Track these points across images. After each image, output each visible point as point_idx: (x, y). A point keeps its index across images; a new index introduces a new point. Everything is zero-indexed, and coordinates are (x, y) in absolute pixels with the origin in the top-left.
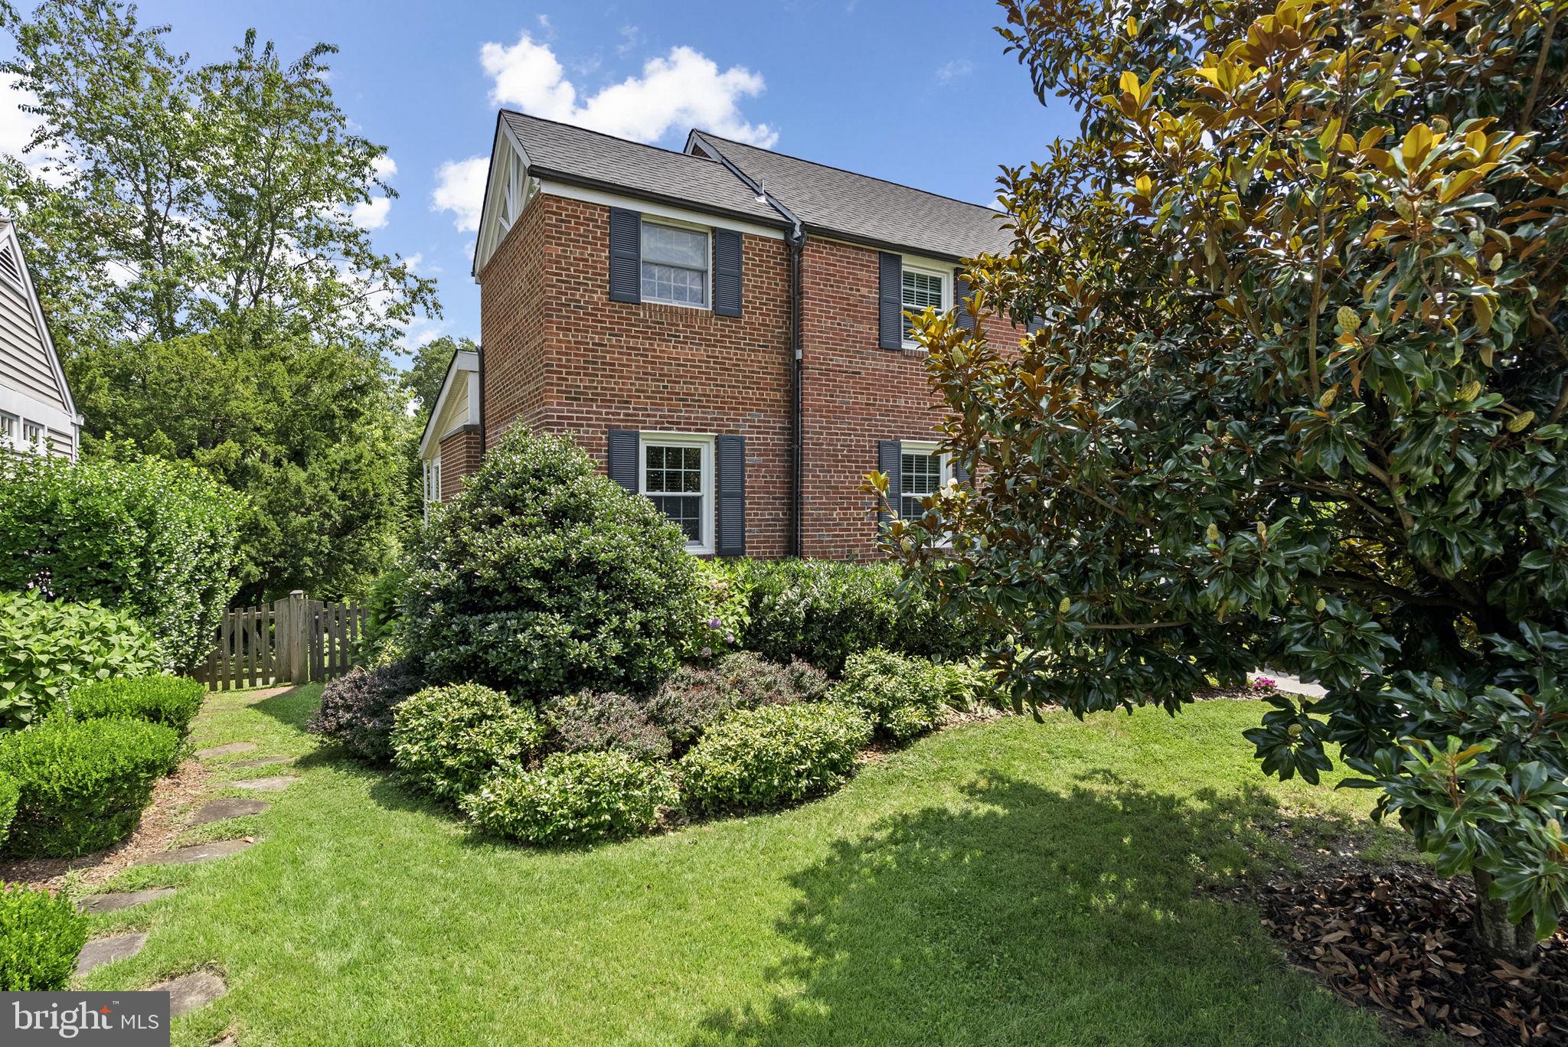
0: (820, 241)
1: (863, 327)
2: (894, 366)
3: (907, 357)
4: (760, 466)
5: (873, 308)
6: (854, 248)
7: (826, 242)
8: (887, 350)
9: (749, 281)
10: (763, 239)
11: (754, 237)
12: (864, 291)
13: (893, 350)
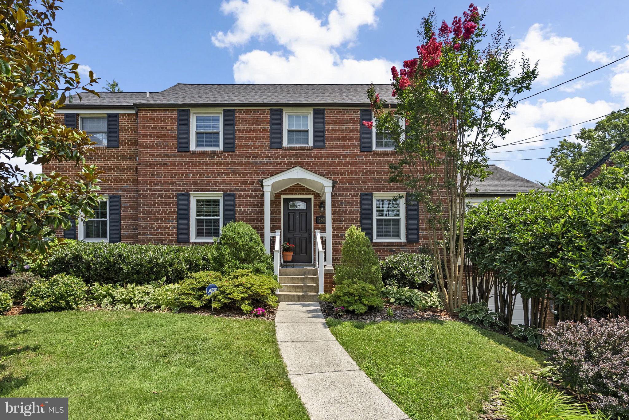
0: (147, 110)
1: (170, 144)
2: (187, 159)
3: (193, 154)
4: (128, 207)
5: (175, 135)
6: (164, 110)
7: (149, 110)
8: (182, 152)
9: (122, 132)
10: (128, 115)
11: (125, 114)
12: (169, 128)
13: (185, 152)
